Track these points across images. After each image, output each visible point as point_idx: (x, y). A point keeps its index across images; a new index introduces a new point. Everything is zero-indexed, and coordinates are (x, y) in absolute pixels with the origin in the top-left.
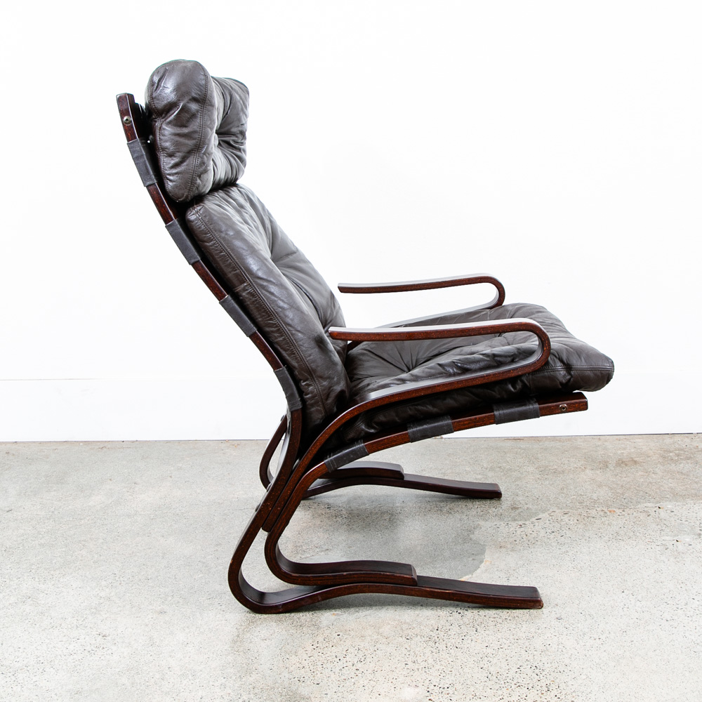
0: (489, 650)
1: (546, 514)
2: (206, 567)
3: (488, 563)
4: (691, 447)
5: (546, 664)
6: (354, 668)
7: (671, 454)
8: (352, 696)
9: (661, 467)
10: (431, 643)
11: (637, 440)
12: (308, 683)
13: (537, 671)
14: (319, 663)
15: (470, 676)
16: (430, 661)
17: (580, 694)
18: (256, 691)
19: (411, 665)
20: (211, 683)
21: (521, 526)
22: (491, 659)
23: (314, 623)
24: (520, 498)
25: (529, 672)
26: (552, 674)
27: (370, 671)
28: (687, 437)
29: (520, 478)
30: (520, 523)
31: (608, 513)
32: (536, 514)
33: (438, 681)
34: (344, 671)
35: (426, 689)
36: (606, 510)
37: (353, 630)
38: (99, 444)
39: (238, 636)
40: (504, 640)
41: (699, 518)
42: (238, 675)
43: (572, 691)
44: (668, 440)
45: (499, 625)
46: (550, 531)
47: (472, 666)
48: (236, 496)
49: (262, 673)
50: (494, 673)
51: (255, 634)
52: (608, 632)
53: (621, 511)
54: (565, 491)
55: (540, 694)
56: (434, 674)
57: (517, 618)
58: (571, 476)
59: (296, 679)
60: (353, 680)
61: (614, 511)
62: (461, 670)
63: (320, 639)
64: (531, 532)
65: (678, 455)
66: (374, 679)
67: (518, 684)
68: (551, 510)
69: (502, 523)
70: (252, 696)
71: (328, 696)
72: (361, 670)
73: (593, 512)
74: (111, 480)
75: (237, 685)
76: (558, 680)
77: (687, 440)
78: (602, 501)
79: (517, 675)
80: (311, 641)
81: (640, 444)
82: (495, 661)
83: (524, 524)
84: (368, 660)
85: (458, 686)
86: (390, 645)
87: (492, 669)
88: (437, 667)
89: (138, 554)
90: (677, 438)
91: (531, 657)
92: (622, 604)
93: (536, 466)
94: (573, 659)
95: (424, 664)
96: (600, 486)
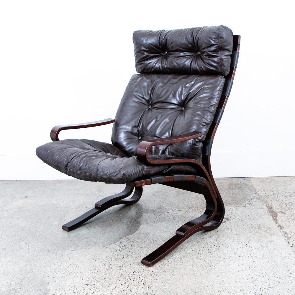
0: (125, 265)
1: (172, 210)
2: (29, 231)
3: (140, 230)
4: (243, 183)
5: (145, 271)
6: (70, 271)
7: (233, 186)
8: (65, 282)
9: (227, 192)
10: (104, 262)
11: (222, 180)
12: (50, 277)
13: (140, 274)
14: (57, 270)
15: (113, 275)
16: (101, 269)
17: (153, 283)
18: (29, 280)
19: (92, 271)
20: (13, 277)
21: (159, 215)
22: (124, 269)
23: (62, 254)
24: (164, 204)
25: (137, 274)
26: (146, 275)
27: (76, 273)
28: (243, 179)
29: (167, 196)
30: (160, 214)
31: (197, 210)
32: (168, 210)
33: (100, 277)
34: (66, 273)
35: (94, 280)
36: (196, 209)
37: (76, 257)
38: (7, 181)
39: (30, 259)
40: (133, 261)
41: (232, 213)
42: (24, 274)
43: (150, 282)
44: (234, 180)
45: (133, 255)
46: (170, 218)
47: (116, 271)
48: (52, 203)
49: (34, 273)
50: (123, 274)
51: (37, 258)
52: (175, 259)
53: (202, 209)
54: (183, 201)
55: (137, 283)
56: (100, 274)
57: (141, 253)
58: (188, 195)
59: (46, 276)
60: (68, 276)
61: (199, 210)
62: (111, 273)
63: (62, 260)
64: (162, 218)
65: (235, 187)
66: (76, 276)
67: (131, 279)
68: (174, 209)
69: (152, 214)
70: (27, 282)
71: (56, 282)
72: (72, 272)
73: (190, 210)
74: (6, 196)
75: (23, 278)
76: (147, 278)
77: (242, 180)
78: (196, 205)
79: (132, 275)
80: (57, 261)
81: (223, 182)
82: (126, 269)
83: (161, 215)
84: (77, 268)
85: (107, 279)
86: (88, 263)
87: (123, 273)
88: (102, 271)
89: (5, 226)
90: (239, 179)
91: (140, 268)
92: (185, 247)
93: (176, 191)
94: (156, 269)
95: (97, 270)
96: (198, 199)
